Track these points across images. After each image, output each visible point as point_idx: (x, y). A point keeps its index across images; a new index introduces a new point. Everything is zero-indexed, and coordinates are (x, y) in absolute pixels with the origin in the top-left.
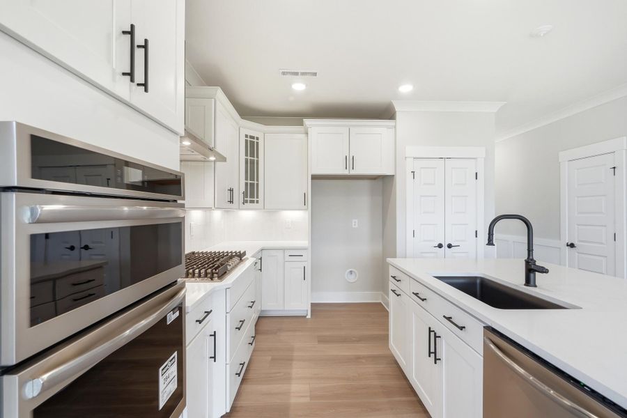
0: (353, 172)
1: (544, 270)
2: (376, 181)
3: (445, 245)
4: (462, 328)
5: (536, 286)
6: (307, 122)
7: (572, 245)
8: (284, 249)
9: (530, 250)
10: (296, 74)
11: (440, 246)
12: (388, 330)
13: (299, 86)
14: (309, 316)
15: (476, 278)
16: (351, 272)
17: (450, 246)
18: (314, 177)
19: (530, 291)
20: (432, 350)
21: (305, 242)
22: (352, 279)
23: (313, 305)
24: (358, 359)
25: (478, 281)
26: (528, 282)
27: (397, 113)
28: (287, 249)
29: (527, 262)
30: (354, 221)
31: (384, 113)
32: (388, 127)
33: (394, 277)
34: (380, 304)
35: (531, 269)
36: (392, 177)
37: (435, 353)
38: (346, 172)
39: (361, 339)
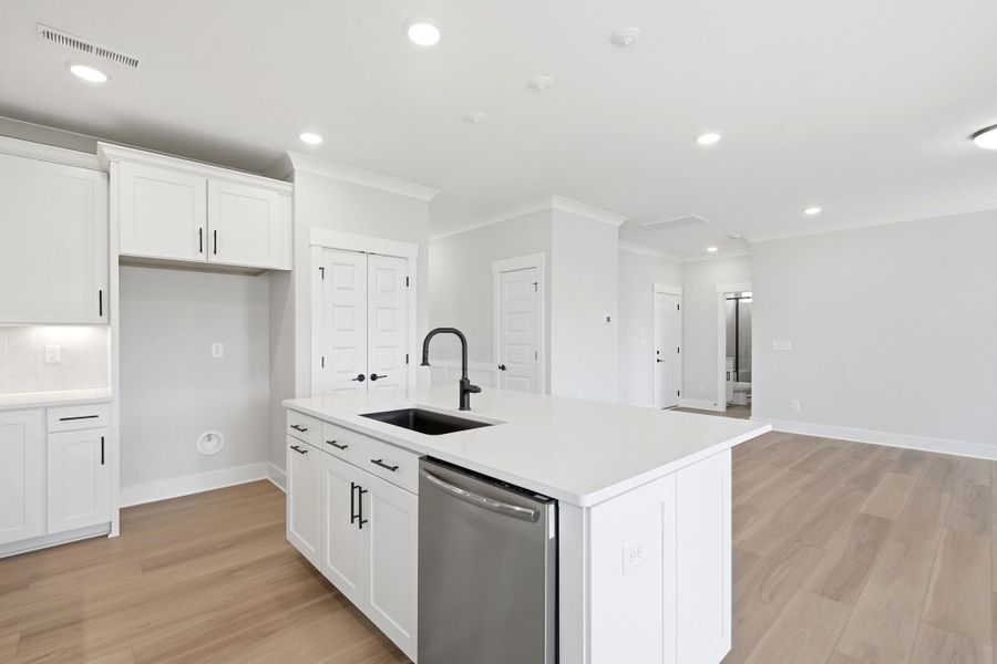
0: (214, 259)
1: (476, 390)
2: (258, 278)
3: (368, 377)
4: (394, 469)
5: (469, 409)
6: (107, 149)
7: (503, 368)
8: (45, 408)
9: (464, 369)
10: (87, 47)
11: (361, 378)
12: (284, 516)
13: (89, 74)
14: (115, 533)
15: (409, 410)
16: (209, 437)
17: (374, 377)
18: (125, 261)
19: (464, 415)
20: (356, 513)
21: (106, 390)
22: (211, 447)
23: (123, 511)
24: (230, 574)
25: (411, 414)
26: (464, 405)
27: (296, 173)
28: (52, 407)
29: (462, 383)
30: (214, 346)
31: (273, 168)
32: (282, 193)
33: (296, 427)
34: (266, 480)
35: (466, 390)
36: (289, 272)
37: (360, 516)
38: (201, 258)
39: (233, 543)
